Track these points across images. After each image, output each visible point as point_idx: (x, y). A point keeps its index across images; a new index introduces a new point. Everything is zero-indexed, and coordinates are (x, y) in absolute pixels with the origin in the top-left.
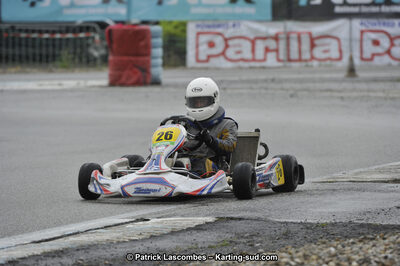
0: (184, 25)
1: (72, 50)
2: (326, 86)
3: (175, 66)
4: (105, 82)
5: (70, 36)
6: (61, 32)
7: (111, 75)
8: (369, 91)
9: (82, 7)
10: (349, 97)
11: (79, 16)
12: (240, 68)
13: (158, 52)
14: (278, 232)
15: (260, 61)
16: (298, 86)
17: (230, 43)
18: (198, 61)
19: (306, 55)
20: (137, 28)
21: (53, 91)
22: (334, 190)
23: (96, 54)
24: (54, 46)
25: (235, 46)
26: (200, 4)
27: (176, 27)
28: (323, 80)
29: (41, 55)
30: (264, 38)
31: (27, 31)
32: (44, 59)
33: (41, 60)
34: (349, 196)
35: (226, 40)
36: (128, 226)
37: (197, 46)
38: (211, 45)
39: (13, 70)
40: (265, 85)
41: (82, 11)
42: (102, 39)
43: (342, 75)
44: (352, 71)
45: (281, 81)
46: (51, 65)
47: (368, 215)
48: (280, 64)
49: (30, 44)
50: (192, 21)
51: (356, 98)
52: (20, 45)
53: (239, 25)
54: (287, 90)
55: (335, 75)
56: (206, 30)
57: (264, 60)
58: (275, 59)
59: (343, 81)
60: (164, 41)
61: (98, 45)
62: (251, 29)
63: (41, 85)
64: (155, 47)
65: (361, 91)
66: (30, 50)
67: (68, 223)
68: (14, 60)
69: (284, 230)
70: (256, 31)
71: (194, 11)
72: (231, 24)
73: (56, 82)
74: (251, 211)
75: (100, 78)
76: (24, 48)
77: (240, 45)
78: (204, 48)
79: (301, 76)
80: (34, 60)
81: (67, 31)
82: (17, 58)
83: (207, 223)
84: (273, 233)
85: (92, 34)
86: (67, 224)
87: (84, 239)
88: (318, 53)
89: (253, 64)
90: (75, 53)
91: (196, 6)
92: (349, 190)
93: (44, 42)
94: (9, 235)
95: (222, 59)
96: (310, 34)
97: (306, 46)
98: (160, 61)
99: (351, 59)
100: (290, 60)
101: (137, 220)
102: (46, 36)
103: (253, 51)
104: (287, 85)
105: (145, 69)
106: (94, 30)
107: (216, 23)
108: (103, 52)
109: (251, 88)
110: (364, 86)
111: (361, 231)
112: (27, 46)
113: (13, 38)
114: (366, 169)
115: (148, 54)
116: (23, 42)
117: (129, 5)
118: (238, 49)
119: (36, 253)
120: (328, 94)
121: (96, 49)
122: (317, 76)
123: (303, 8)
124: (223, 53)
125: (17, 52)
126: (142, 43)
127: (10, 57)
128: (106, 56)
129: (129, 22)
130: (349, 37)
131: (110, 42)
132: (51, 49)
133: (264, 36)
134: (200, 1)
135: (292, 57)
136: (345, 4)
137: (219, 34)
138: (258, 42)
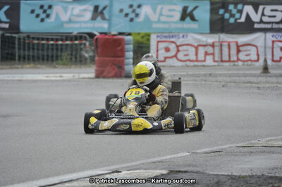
0: (148, 35)
1: (70, 53)
2: (248, 79)
4: (93, 75)
5: (68, 42)
6: (62, 40)
7: (96, 71)
8: (278, 83)
9: (77, 22)
10: (264, 87)
11: (75, 29)
12: (187, 66)
13: (130, 54)
14: (212, 181)
15: (202, 61)
16: (228, 79)
17: (181, 48)
20: (115, 37)
21: (56, 81)
22: (252, 152)
23: (87, 55)
24: (57, 49)
25: (184, 51)
26: (159, 21)
27: (143, 37)
28: (246, 76)
29: (48, 56)
30: (205, 46)
31: (38, 39)
32: (50, 59)
33: (48, 60)
34: (262, 157)
35: (178, 47)
36: (107, 176)
37: (157, 51)
38: (167, 50)
39: (28, 66)
40: (204, 78)
41: (77, 26)
42: (91, 45)
43: (259, 72)
44: (266, 69)
45: (216, 76)
46: (54, 63)
47: (275, 170)
48: (216, 64)
49: (40, 48)
50: (154, 33)
51: (269, 88)
52: (33, 49)
53: (187, 36)
54: (220, 82)
55: (253, 72)
56: (164, 39)
57: (204, 61)
58: (212, 60)
59: (260, 76)
60: (134, 47)
61: (88, 49)
62: (195, 39)
63: (48, 77)
64: (127, 51)
65: (272, 83)
66: (40, 52)
67: (65, 173)
68: (29, 59)
69: (216, 180)
70: (199, 40)
71: (155, 26)
72: (181, 35)
73: (58, 75)
74: (194, 166)
75: (89, 72)
76: (36, 51)
77: (187, 50)
78: (162, 52)
79: (230, 72)
80: (43, 59)
81: (67, 40)
82: (31, 58)
83: (162, 175)
84: (208, 182)
85: (84, 42)
87: (76, 185)
88: (242, 56)
89: (196, 63)
90: (72, 55)
91: (156, 23)
92: (263, 152)
93: (50, 47)
95: (175, 59)
96: (237, 43)
97: (234, 51)
98: (131, 61)
99: (265, 61)
100: (222, 61)
101: (113, 172)
102: (52, 42)
103: (197, 54)
104: (220, 79)
105: (120, 66)
106: (86, 39)
107: (171, 34)
108: (91, 54)
109: (196, 81)
110: (274, 80)
111: (270, 181)
112: (38, 49)
113: (29, 44)
114: (275, 138)
115: (123, 56)
116: (36, 47)
117: (109, 20)
118: (186, 53)
120: (249, 85)
121: (87, 52)
122: (241, 72)
123: (232, 24)
124: (176, 56)
125: (31, 54)
126: (119, 48)
127: (26, 57)
128: (94, 57)
129: (110, 33)
130: (263, 45)
131: (97, 47)
132: (55, 51)
133: (205, 43)
134: (159, 19)
135: (224, 59)
136: (261, 22)
137: (172, 42)
138: (200, 48)
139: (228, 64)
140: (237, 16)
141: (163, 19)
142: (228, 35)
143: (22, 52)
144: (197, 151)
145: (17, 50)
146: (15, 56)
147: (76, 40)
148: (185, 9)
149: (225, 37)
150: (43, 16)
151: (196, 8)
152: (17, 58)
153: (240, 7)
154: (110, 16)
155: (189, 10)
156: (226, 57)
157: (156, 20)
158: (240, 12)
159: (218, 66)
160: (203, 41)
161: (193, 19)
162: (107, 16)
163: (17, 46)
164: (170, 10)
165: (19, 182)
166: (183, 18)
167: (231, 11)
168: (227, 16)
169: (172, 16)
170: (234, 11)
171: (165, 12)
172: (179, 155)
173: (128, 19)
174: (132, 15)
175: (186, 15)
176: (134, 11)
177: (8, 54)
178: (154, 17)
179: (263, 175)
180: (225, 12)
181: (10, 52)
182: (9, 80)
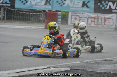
0: (68, 12)
1: (35, 18)
2: (108, 33)
3: (65, 24)
4: (44, 28)
6: (32, 12)
7: (45, 26)
9: (39, 5)
11: (37, 8)
13: (60, 20)
16: (100, 32)
17: (81, 18)
18: (71, 23)
19: (103, 24)
20: (54, 12)
21: (28, 29)
22: (106, 63)
23: (42, 19)
24: (30, 16)
25: (82, 19)
27: (66, 13)
28: (107, 31)
29: (26, 19)
30: (91, 18)
31: (22, 11)
33: (25, 20)
34: (110, 65)
35: (80, 18)
36: (45, 69)
37: (71, 19)
38: (76, 19)
39: (17, 22)
41: (39, 7)
42: (44, 15)
43: (113, 30)
44: (116, 29)
46: (28, 22)
47: (116, 71)
48: (95, 26)
49: (23, 15)
50: (71, 11)
52: (20, 15)
53: (84, 13)
54: (96, 33)
55: (111, 30)
56: (74, 14)
57: (91, 24)
58: (94, 24)
59: (113, 32)
60: (62, 17)
61: (43, 17)
62: (87, 15)
63: (25, 27)
64: (59, 18)
66: (23, 17)
68: (18, 19)
69: (90, 73)
70: (89, 16)
71: (71, 8)
72: (82, 13)
73: (29, 27)
74: (82, 67)
75: (42, 26)
77: (84, 19)
78: (73, 19)
79: (101, 29)
81: (34, 12)
82: (19, 19)
83: (68, 70)
84: (87, 74)
85: (41, 14)
86: (27, 68)
87: (32, 72)
88: (107, 23)
91: (72, 7)
92: (111, 63)
93: (27, 15)
94: (10, 70)
96: (105, 17)
97: (103, 21)
98: (60, 22)
101: (48, 68)
102: (28, 13)
106: (42, 12)
107: (77, 12)
108: (44, 19)
111: (113, 75)
112: (22, 16)
113: (18, 13)
115: (57, 20)
116: (21, 15)
117: (52, 5)
119: (17, 75)
123: (103, 9)
126: (55, 17)
127: (17, 18)
128: (45, 20)
129: (52, 10)
130: (116, 19)
131: (46, 16)
132: (29, 17)
133: (91, 17)
134: (73, 6)
135: (99, 24)
136: (115, 9)
137: (78, 16)
138: (89, 19)
139: (100, 26)
140: (106, 6)
141: (74, 6)
142: (101, 14)
143: (15, 16)
144: (84, 61)
145: (13, 16)
146: (12, 18)
147: (38, 13)
148: (84, 2)
149: (100, 15)
150: (25, 2)
151: (89, 2)
152: (13, 19)
153: (107, 2)
154: (53, 4)
155: (86, 3)
156: (100, 23)
157: (72, 6)
158: (107, 5)
159: (96, 26)
160: (90, 16)
161: (87, 7)
162: (51, 3)
163: (13, 14)
164: (78, 2)
165: (8, 70)
166: (83, 6)
167: (103, 4)
168: (101, 6)
169: (78, 5)
170: (104, 4)
171: (76, 3)
172: (76, 62)
173: (60, 5)
174: (62, 4)
175: (84, 5)
176: (62, 2)
177: (9, 17)
178: (71, 5)
179: (110, 73)
180: (101, 4)
181: (10, 16)
182: (9, 28)
